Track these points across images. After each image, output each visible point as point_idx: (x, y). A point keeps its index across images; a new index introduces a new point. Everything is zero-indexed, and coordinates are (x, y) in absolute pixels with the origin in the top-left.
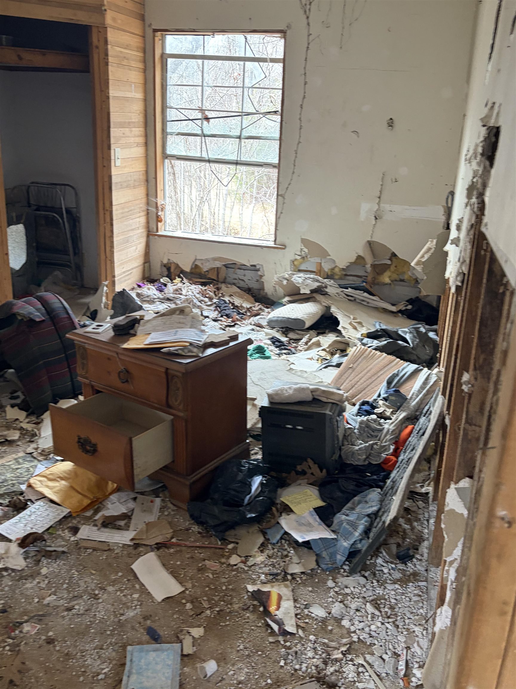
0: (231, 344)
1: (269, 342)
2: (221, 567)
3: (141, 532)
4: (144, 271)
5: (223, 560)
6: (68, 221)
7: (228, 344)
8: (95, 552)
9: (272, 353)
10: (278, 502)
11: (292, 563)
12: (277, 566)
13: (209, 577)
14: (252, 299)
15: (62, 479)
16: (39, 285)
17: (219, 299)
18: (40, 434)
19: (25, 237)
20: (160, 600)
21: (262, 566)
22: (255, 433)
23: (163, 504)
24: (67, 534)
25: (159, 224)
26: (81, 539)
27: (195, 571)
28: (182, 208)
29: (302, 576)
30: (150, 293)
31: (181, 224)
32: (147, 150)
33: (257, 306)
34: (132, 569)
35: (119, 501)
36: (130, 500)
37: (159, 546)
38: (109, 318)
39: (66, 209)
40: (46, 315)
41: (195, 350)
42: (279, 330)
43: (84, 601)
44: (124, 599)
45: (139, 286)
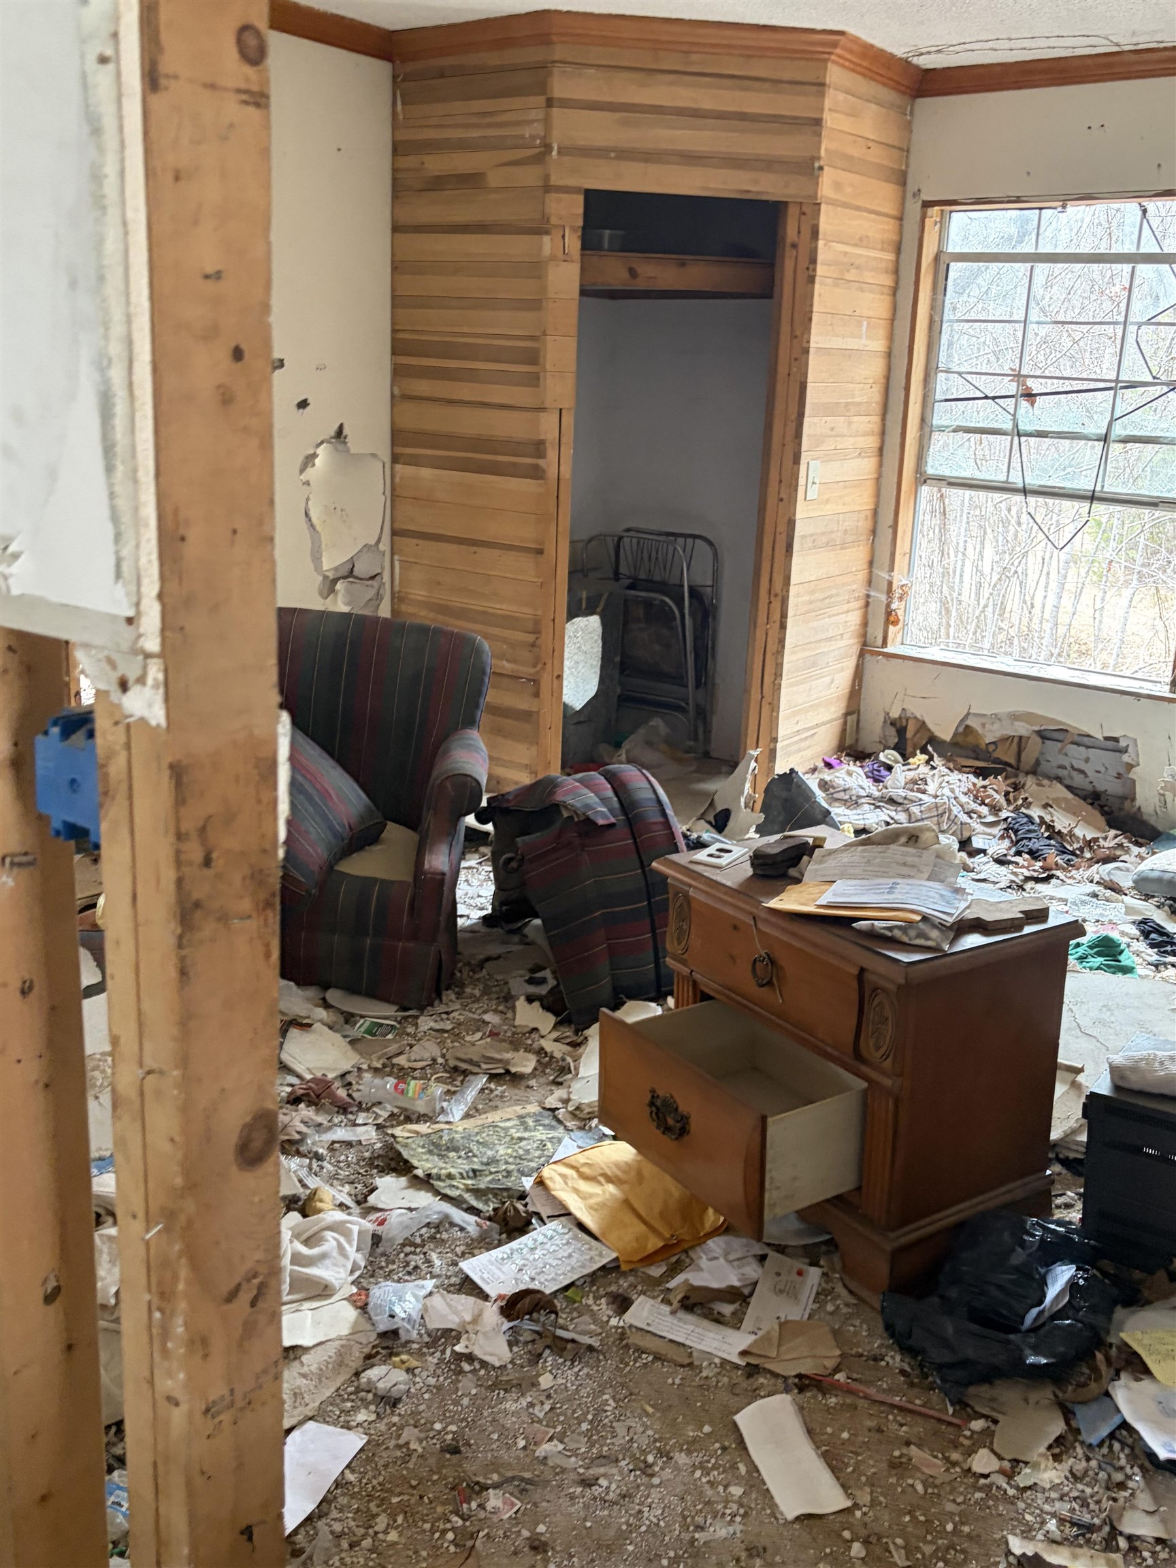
0: (1028, 930)
1: (1134, 931)
2: (947, 1470)
3: (766, 1339)
4: (843, 731)
5: (955, 1456)
6: (691, 614)
7: (1021, 928)
8: (658, 1364)
9: (1138, 960)
10: (1112, 1339)
11: (1133, 1507)
12: (1092, 1506)
13: (916, 1491)
14: (1101, 820)
15: (609, 1180)
16: (618, 746)
17: (1016, 810)
18: (577, 1069)
19: (600, 643)
20: (790, 1516)
21: (1054, 1495)
22: (1072, 1155)
23: (824, 1285)
24: (604, 1308)
25: (891, 628)
26: (631, 1326)
27: (884, 1465)
28: (956, 589)
29: (1158, 1548)
30: (851, 782)
31: (949, 625)
32: (880, 465)
33: (1110, 839)
34: (735, 1424)
35: (726, 1254)
36: (751, 1260)
37: (803, 1384)
38: (753, 829)
39: (690, 587)
40: (618, 812)
41: (934, 934)
42: (1163, 904)
43: (621, 1473)
44: (709, 1492)
45: (829, 765)
